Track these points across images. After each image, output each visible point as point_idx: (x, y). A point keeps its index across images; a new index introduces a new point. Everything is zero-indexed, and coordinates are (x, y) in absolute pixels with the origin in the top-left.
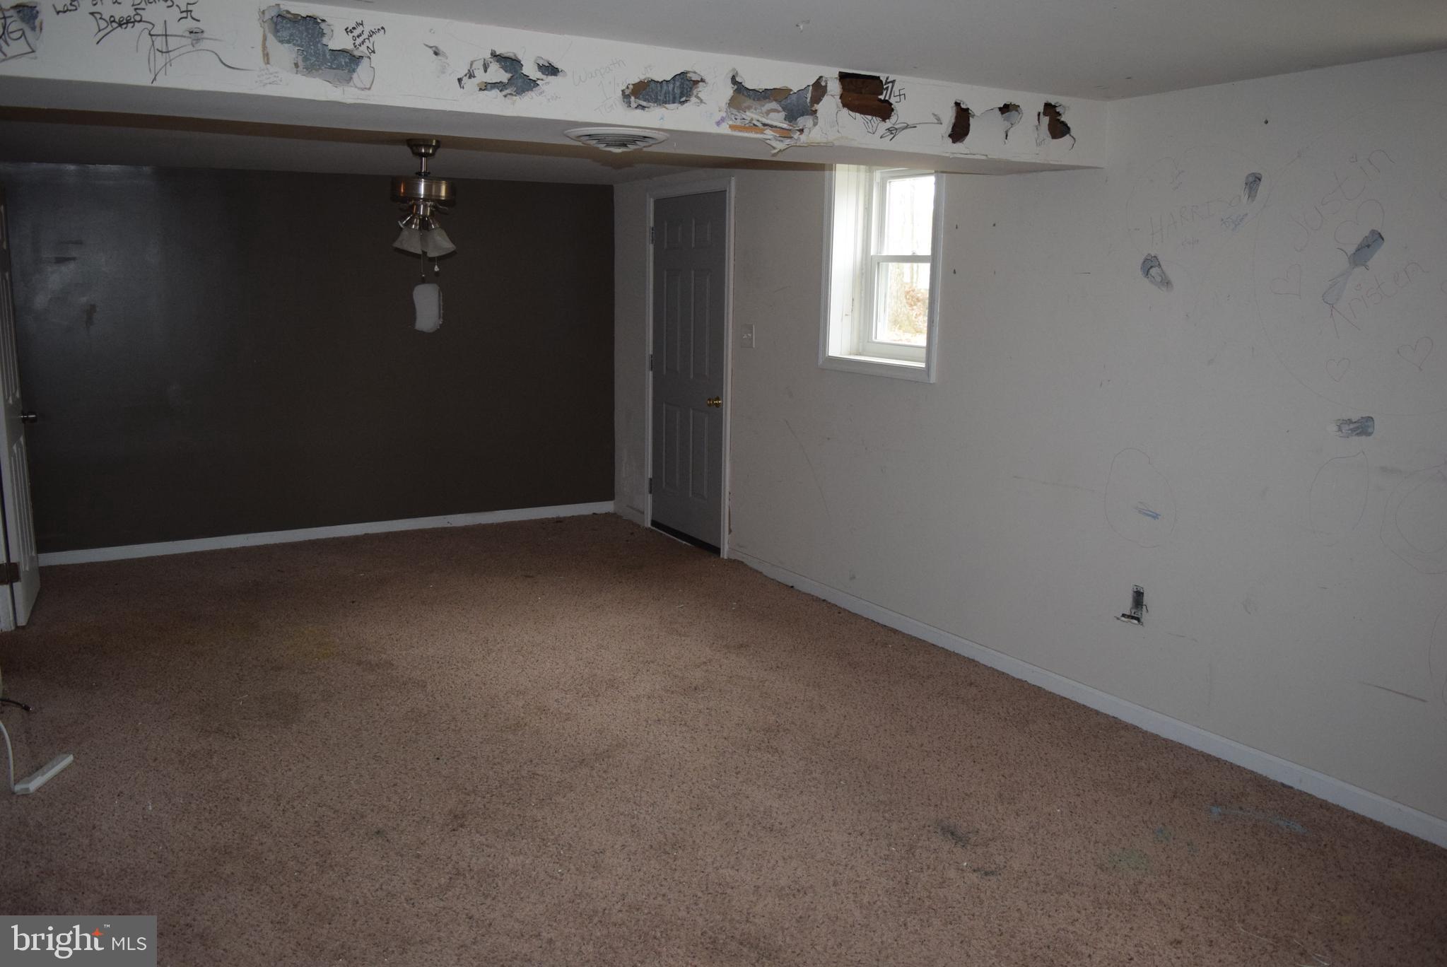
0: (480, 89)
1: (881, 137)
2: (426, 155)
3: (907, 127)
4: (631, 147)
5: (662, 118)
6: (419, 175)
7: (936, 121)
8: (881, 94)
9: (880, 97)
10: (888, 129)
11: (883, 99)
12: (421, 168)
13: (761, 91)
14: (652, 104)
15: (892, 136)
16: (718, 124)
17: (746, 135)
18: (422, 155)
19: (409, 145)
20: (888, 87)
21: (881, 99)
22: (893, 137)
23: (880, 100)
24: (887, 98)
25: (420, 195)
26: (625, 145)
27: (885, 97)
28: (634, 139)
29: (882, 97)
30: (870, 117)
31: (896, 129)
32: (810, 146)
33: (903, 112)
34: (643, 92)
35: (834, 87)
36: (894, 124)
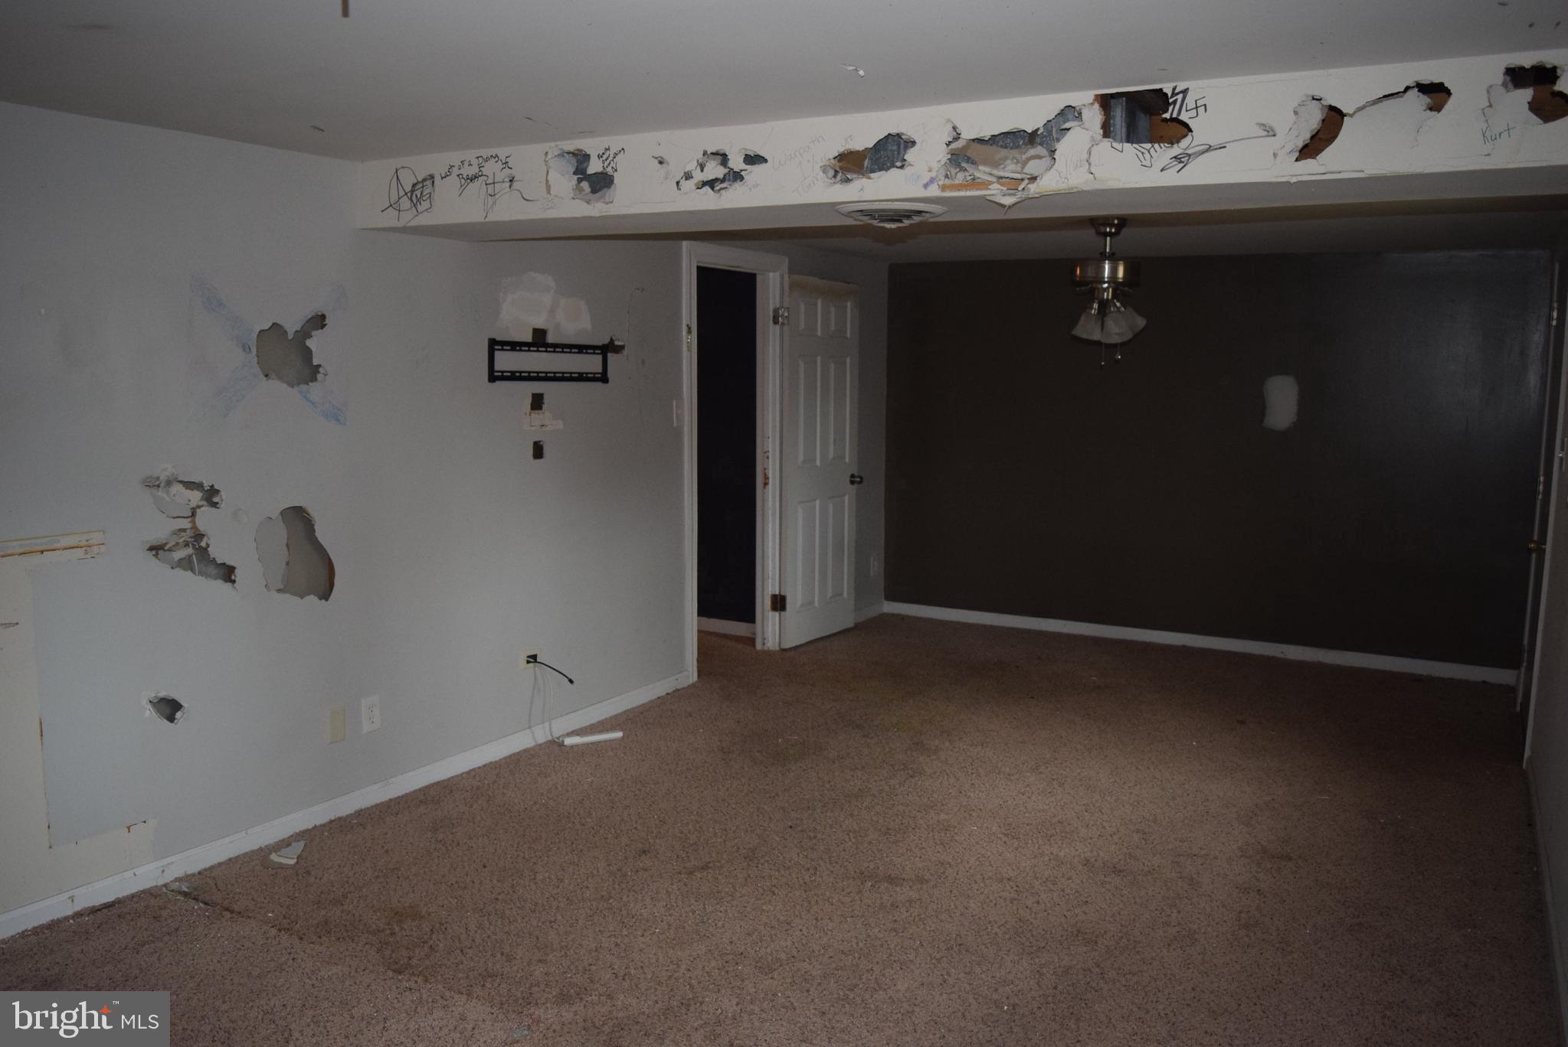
0: (698, 188)
1: (1162, 170)
2: (1110, 234)
3: (1210, 149)
4: (907, 222)
5: (862, 190)
6: (1103, 256)
7: (1265, 133)
8: (1166, 111)
9: (1164, 116)
10: (1175, 157)
11: (1168, 117)
12: (1106, 249)
13: (987, 139)
14: (855, 176)
15: (1182, 165)
16: (926, 186)
17: (962, 194)
18: (1106, 235)
19: (1093, 225)
20: (1176, 100)
21: (1166, 118)
22: (1185, 166)
23: (1165, 120)
24: (1174, 116)
25: (1104, 277)
26: (900, 221)
27: (1172, 114)
28: (908, 214)
29: (1167, 116)
30: (1148, 146)
31: (1189, 155)
32: (1042, 197)
33: (1203, 130)
34: (850, 164)
35: (1094, 117)
36: (1185, 149)
